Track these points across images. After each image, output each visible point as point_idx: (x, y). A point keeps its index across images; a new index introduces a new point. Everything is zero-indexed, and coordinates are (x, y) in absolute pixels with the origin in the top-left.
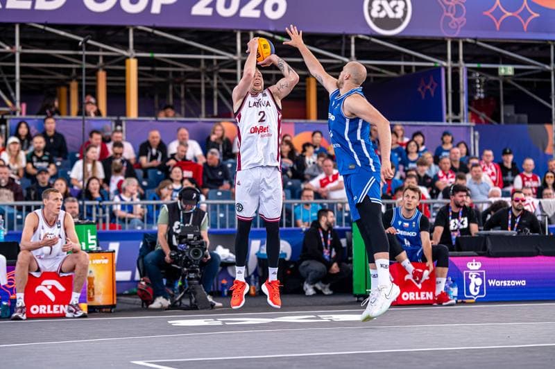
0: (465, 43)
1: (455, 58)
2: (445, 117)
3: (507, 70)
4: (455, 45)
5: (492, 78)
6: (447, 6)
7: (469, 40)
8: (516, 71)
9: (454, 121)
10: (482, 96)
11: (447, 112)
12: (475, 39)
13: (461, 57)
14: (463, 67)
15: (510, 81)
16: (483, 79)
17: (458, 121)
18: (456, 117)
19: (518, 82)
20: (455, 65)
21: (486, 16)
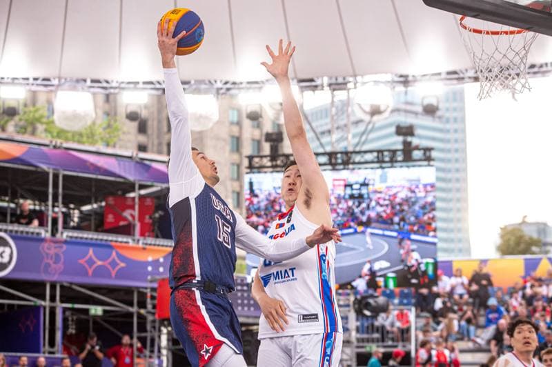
0: (62, 287)
1: (53, 299)
2: (42, 349)
3: (96, 310)
4: (53, 287)
5: (83, 317)
6: (47, 254)
7: (65, 284)
8: (105, 311)
9: (50, 353)
10: (74, 332)
11: (44, 345)
12: (71, 283)
13: (58, 298)
14: (60, 306)
15: (99, 320)
16: (75, 318)
17: (53, 353)
18: (52, 350)
19: (106, 321)
20: (53, 304)
21: (81, 264)
